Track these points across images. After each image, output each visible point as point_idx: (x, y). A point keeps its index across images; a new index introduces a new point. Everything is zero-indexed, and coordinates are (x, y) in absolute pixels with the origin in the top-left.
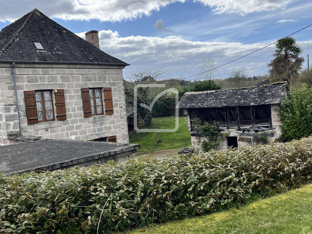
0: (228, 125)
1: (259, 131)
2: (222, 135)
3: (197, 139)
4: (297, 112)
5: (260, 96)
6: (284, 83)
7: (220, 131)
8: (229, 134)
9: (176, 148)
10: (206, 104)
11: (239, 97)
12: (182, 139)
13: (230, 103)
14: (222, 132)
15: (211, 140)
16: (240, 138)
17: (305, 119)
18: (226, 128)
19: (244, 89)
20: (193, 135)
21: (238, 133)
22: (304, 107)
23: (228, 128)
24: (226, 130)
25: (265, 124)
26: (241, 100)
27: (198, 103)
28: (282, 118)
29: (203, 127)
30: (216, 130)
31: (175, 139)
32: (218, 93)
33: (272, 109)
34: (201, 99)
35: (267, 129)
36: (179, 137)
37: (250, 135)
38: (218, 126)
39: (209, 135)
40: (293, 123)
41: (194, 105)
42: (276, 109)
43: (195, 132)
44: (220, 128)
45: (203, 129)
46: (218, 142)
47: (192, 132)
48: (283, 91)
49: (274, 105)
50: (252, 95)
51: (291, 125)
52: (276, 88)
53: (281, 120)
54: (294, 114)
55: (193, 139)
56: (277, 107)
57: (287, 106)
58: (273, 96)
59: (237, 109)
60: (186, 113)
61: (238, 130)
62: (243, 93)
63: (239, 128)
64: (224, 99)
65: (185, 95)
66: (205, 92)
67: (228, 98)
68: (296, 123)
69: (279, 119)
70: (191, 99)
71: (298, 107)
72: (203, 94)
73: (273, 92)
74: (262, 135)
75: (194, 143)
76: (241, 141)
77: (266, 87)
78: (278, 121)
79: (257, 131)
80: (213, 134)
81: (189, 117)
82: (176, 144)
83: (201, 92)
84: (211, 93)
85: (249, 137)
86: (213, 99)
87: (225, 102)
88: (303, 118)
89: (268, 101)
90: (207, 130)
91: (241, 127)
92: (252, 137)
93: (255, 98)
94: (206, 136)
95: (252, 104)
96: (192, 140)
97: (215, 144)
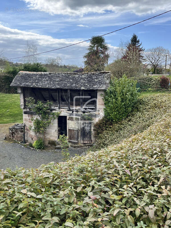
0: (60, 105)
1: (86, 112)
2: (53, 114)
3: (29, 117)
4: (119, 98)
5: (89, 82)
6: (109, 73)
7: (52, 110)
8: (60, 114)
9: (5, 123)
10: (41, 85)
11: (71, 80)
12: (10, 115)
13: (63, 85)
14: (54, 112)
15: (43, 118)
16: (69, 118)
17: (124, 105)
18: (58, 107)
19: (75, 74)
20: (25, 113)
21: (68, 113)
22: (124, 94)
23: (59, 108)
24: (58, 109)
25: (90, 106)
26: (73, 84)
27: (33, 83)
28: (107, 102)
29: (37, 106)
30: (48, 109)
31: (4, 114)
32: (51, 75)
33: (99, 94)
34: (36, 79)
35: (93, 111)
36: (8, 113)
37: (79, 115)
38: (50, 105)
39: (42, 114)
40: (116, 107)
41: (29, 84)
42: (101, 94)
43: (28, 110)
44: (52, 107)
45: (36, 108)
46: (50, 120)
47: (25, 110)
48: (108, 79)
49: (100, 90)
50: (82, 80)
51: (113, 109)
52: (102, 76)
53: (105, 104)
54: (117, 99)
55: (25, 116)
56: (103, 93)
57: (111, 92)
58: (100, 83)
59: (69, 91)
60: (19, 91)
61: (68, 110)
62: (74, 77)
63: (70, 109)
64: (58, 81)
65: (19, 74)
66: (40, 73)
67: (61, 80)
68: (117, 107)
69: (103, 103)
70: (25, 78)
71: (120, 94)
72: (37, 74)
73: (99, 79)
74: (89, 115)
75: (26, 120)
76: (70, 120)
77: (93, 74)
78: (102, 104)
79: (84, 112)
80: (45, 113)
81: (22, 95)
82: (4, 120)
83: (35, 73)
84: (45, 75)
85: (78, 117)
86: (47, 81)
87: (58, 84)
88: (123, 104)
89: (95, 87)
90: (40, 109)
91: (71, 108)
92: (79, 117)
93: (85, 83)
94: (39, 114)
95: (83, 88)
96: (23, 117)
97: (47, 122)
